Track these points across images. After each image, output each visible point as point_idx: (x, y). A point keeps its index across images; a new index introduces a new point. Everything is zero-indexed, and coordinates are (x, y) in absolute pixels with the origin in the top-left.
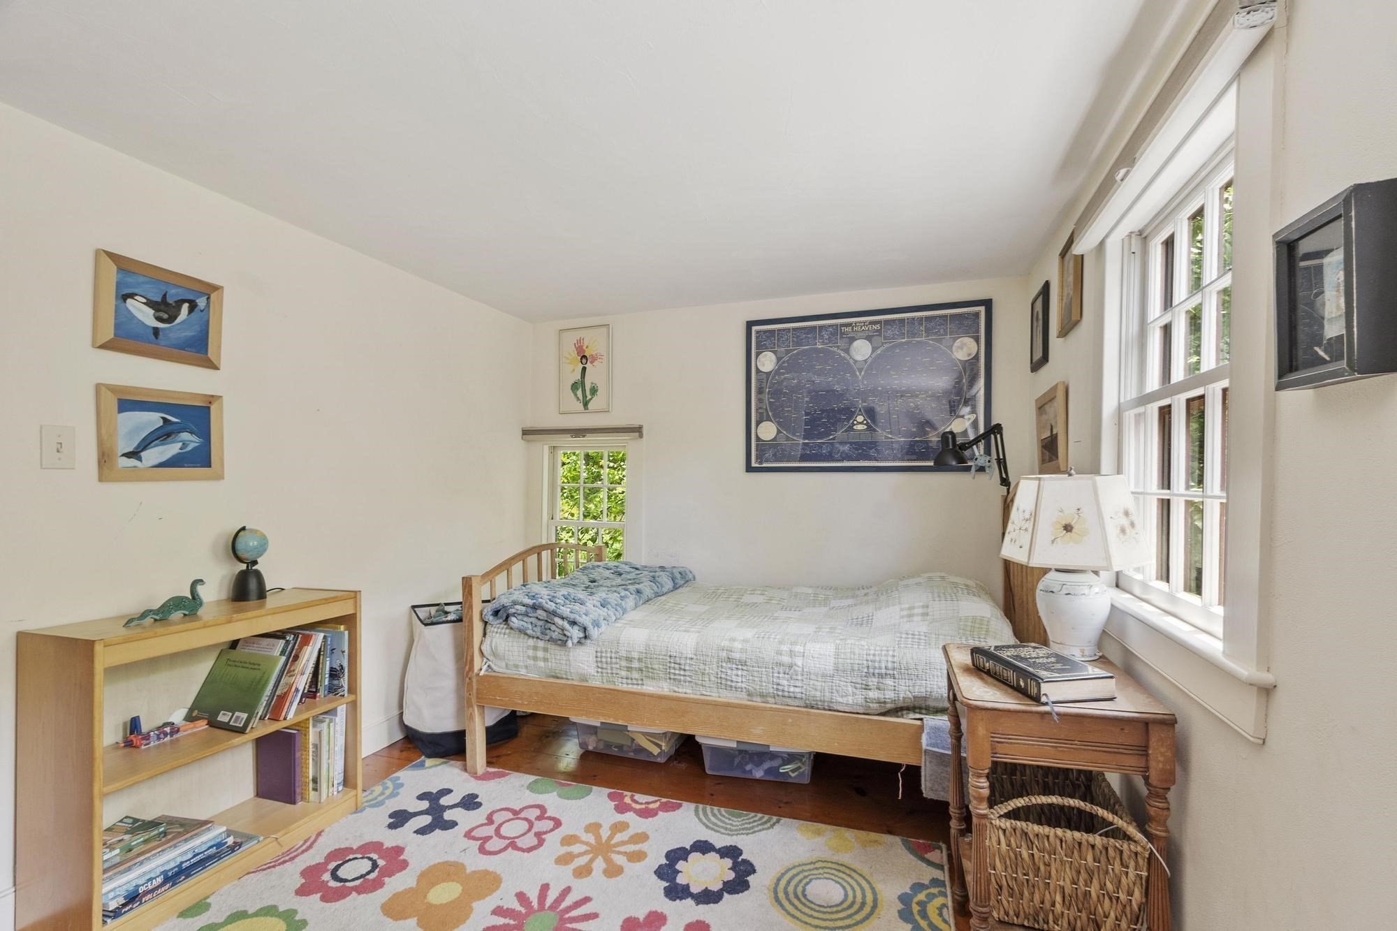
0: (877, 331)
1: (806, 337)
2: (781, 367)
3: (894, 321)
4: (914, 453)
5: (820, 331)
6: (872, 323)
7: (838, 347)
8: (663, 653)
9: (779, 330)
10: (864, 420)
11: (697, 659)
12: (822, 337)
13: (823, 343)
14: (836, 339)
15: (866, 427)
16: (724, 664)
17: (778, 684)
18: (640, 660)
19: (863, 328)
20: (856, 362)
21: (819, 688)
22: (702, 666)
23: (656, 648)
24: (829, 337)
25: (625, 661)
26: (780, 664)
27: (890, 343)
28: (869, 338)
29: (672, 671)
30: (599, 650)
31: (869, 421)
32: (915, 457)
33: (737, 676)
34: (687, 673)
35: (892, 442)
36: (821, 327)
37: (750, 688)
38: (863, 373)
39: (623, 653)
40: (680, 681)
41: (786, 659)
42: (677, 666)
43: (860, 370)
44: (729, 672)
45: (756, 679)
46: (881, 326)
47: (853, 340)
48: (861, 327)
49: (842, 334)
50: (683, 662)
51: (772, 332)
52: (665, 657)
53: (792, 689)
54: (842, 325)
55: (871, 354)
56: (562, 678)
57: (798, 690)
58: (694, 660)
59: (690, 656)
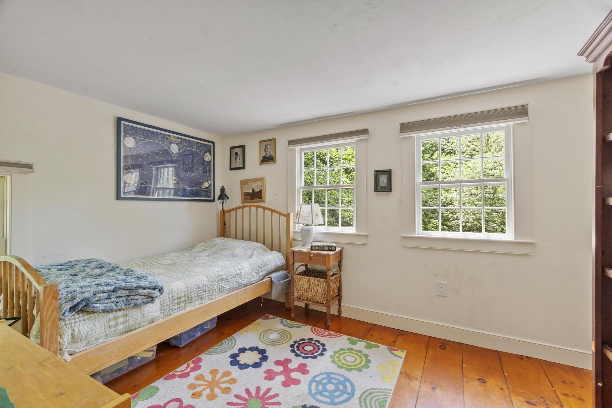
0: (180, 142)
1: (150, 136)
2: (138, 147)
3: (186, 140)
4: (193, 194)
5: (157, 135)
6: (178, 138)
7: (165, 144)
8: (195, 288)
9: (137, 128)
10: (176, 179)
11: (210, 284)
12: (158, 138)
13: (158, 141)
14: (164, 140)
15: (176, 182)
16: (220, 282)
17: (239, 282)
18: (185, 296)
19: (175, 139)
20: (172, 153)
21: (249, 278)
22: (212, 287)
23: (192, 286)
24: (161, 139)
25: (177, 300)
26: (238, 274)
27: (185, 148)
28: (177, 144)
29: (200, 294)
30: (162, 300)
31: (178, 180)
32: (193, 196)
33: (225, 285)
34: (206, 293)
35: (186, 189)
36: (158, 133)
37: (230, 288)
38: (175, 159)
39: (176, 296)
40: (203, 298)
41: (239, 272)
42: (202, 291)
43: (174, 157)
44: (222, 284)
45: (231, 283)
46: (181, 140)
47: (171, 143)
48: (174, 138)
49: (167, 139)
50: (204, 288)
51: (133, 127)
52: (197, 289)
53: (242, 282)
54: (167, 135)
55: (178, 151)
56: (136, 329)
57: (244, 281)
58: (209, 285)
59: (206, 284)
